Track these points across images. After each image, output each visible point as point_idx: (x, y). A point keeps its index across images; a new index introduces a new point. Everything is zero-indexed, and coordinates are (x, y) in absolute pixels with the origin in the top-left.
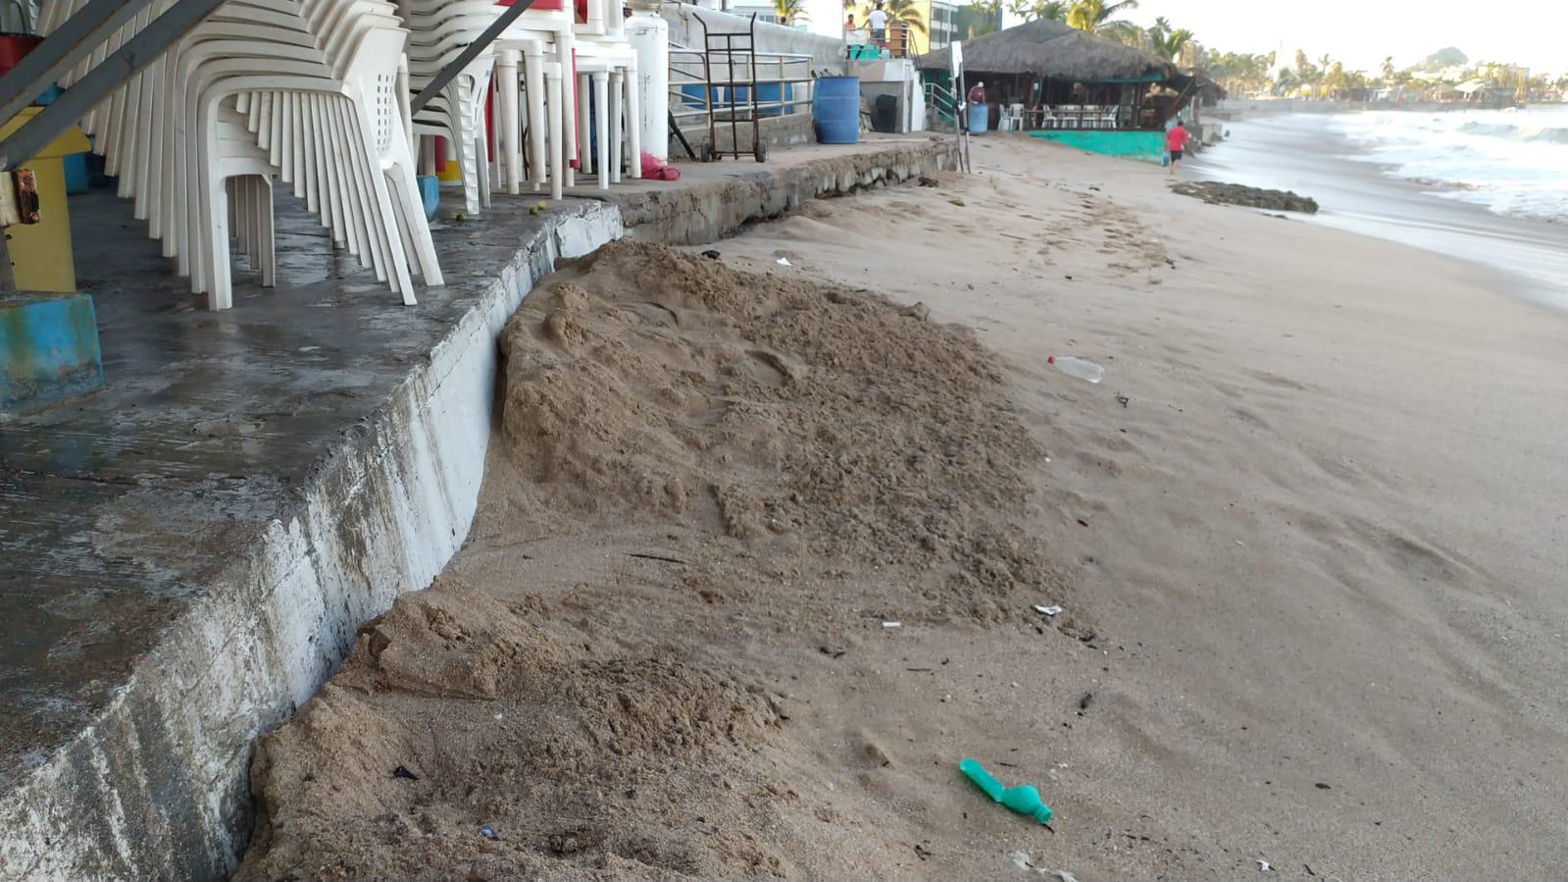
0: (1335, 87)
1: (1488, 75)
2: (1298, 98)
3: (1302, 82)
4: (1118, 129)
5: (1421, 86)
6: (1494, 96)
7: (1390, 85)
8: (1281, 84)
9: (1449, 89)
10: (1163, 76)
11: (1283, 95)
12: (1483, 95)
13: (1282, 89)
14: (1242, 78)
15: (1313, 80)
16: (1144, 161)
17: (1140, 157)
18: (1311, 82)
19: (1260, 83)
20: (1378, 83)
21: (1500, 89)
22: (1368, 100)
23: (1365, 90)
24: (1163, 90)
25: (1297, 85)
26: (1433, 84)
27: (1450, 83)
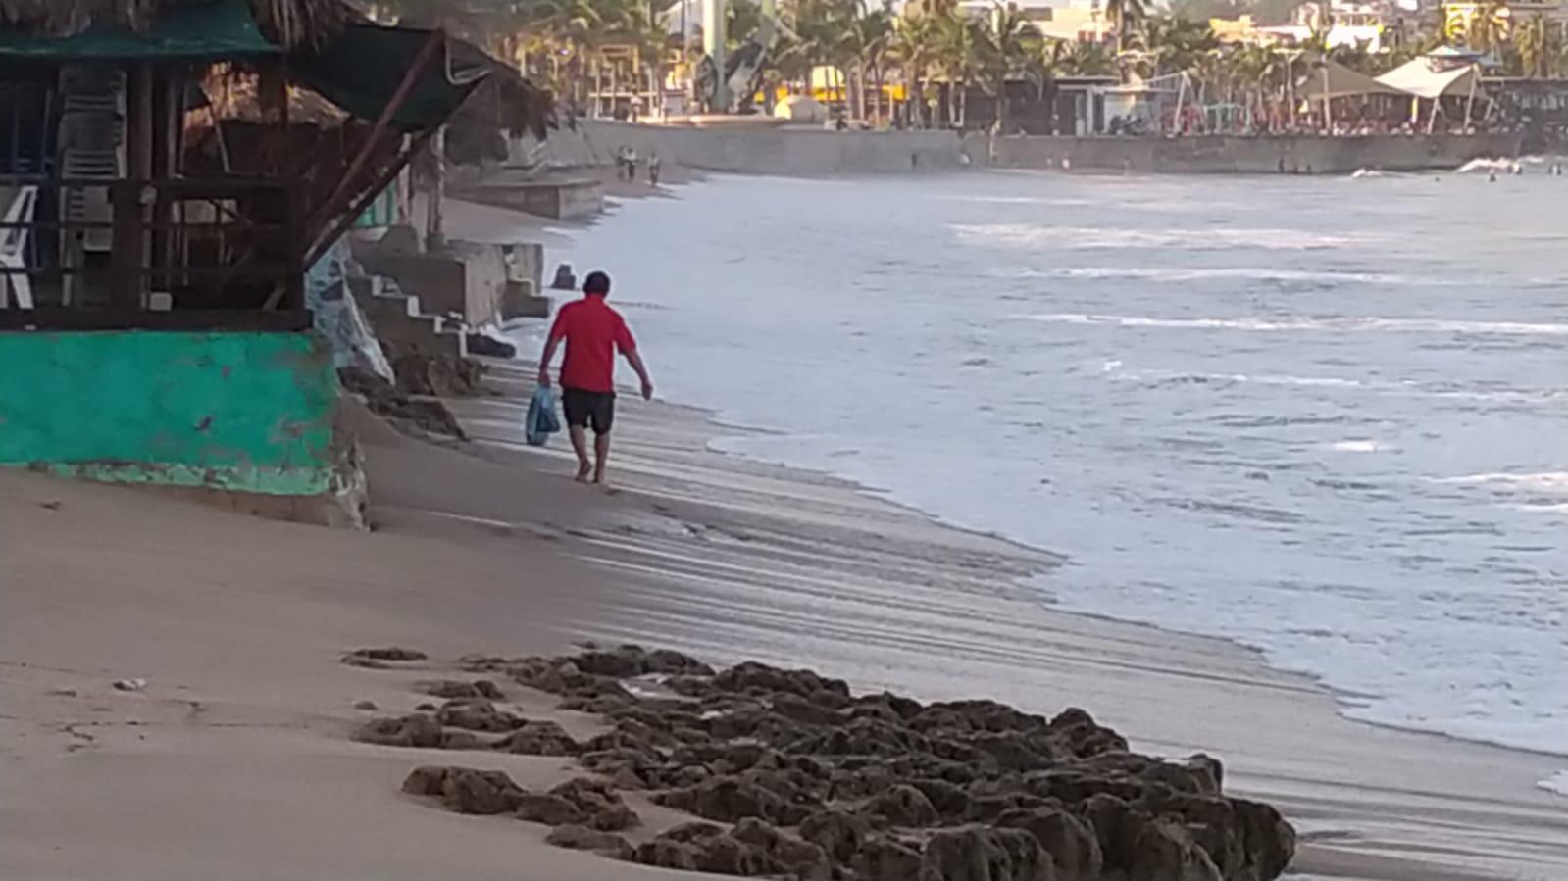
0: (936, 73)
1: (1482, 28)
2: (804, 120)
3: (813, 58)
4: (49, 317)
5: (1254, 72)
6: (1518, 112)
7: (1140, 68)
8: (732, 66)
9: (1353, 84)
10: (269, 31)
11: (746, 108)
12: (1479, 107)
13: (739, 81)
14: (579, 37)
15: (851, 47)
16: (206, 495)
17: (183, 474)
18: (840, 54)
19: (649, 56)
20: (1091, 57)
21: (1530, 86)
22: (1068, 128)
23: (1052, 86)
24: (271, 93)
25: (797, 68)
26: (1299, 66)
27: (1352, 58)
